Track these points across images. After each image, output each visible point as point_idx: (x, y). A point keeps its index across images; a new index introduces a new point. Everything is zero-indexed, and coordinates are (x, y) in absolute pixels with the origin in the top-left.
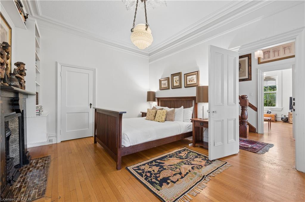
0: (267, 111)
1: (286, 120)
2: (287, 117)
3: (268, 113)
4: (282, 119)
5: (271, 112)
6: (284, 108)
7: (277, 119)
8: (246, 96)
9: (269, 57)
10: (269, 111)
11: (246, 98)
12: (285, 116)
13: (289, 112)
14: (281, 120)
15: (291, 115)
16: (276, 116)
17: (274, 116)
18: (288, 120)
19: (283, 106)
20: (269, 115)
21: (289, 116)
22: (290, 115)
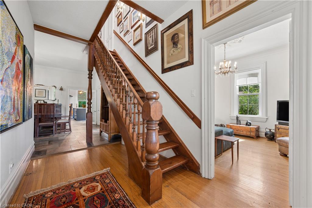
0: (246, 122)
1: (271, 137)
2: (274, 131)
3: (247, 124)
4: (266, 134)
5: (250, 123)
6: (269, 118)
7: (260, 133)
8: (155, 93)
9: (220, 9)
10: (249, 121)
11: (156, 99)
12: (270, 130)
13: (276, 125)
14: (264, 136)
15: (279, 129)
16: (258, 130)
17: (254, 130)
18: (275, 137)
19: (268, 115)
20: (248, 128)
21: (275, 130)
22: (277, 130)
